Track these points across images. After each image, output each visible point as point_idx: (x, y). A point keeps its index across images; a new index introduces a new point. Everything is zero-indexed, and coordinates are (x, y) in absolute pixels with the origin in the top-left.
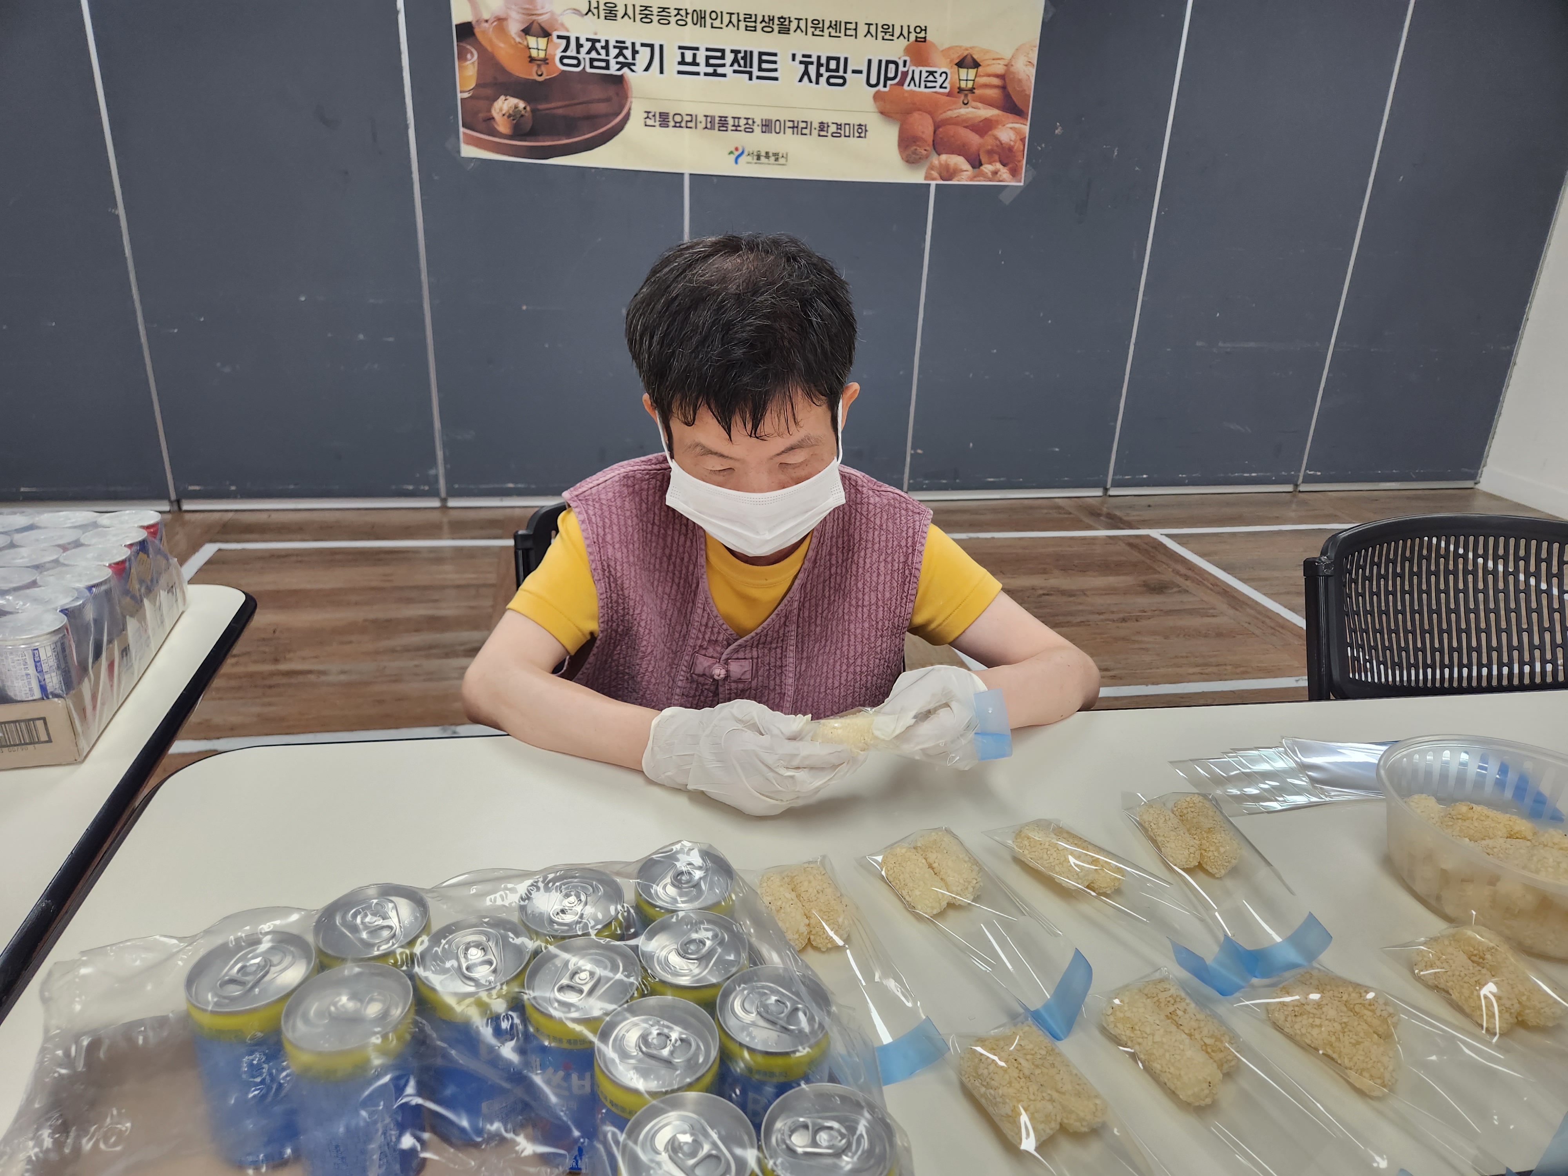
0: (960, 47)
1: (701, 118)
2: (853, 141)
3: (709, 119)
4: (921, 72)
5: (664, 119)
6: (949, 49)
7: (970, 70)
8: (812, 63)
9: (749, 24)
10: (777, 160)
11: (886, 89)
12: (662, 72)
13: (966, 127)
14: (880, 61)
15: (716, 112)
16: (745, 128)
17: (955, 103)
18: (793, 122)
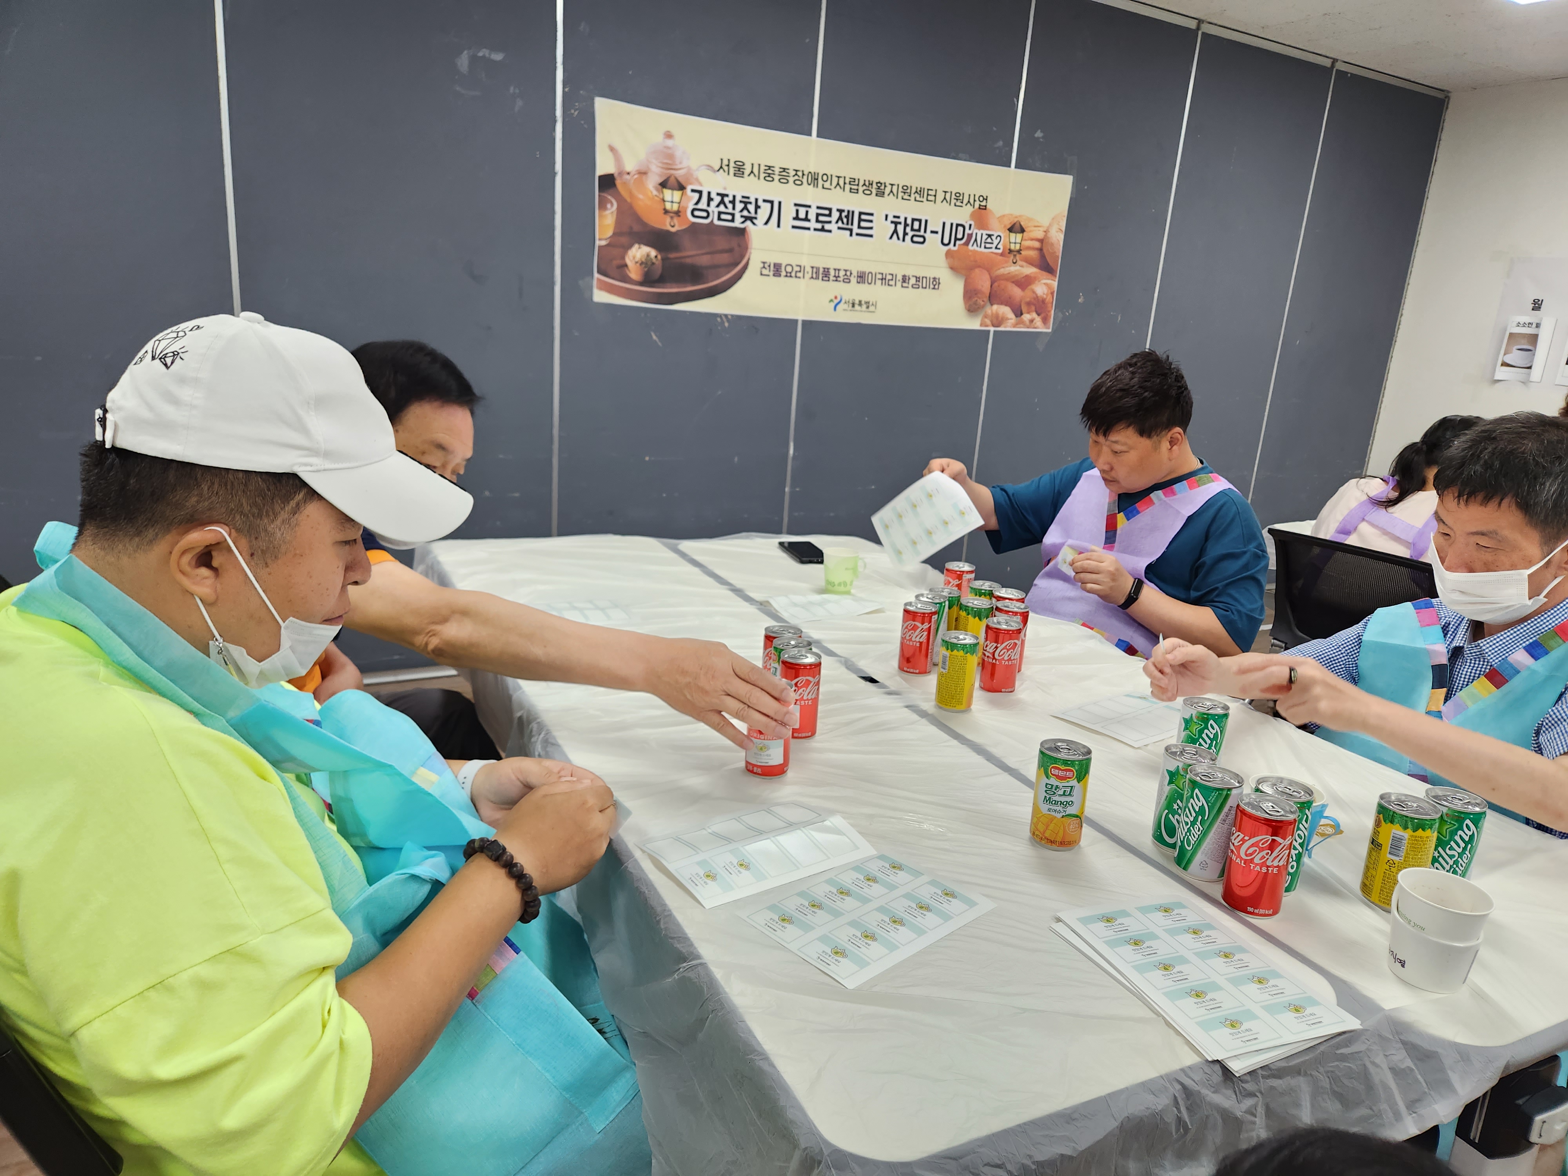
0: (1011, 215)
1: (808, 269)
2: (929, 292)
3: (815, 270)
4: (982, 234)
5: (777, 270)
6: (1004, 216)
7: (1018, 235)
8: (900, 223)
9: (853, 187)
10: (868, 307)
11: (956, 248)
12: (779, 226)
13: (1013, 282)
14: (952, 224)
15: (821, 264)
16: (844, 279)
17: (1006, 262)
18: (882, 274)
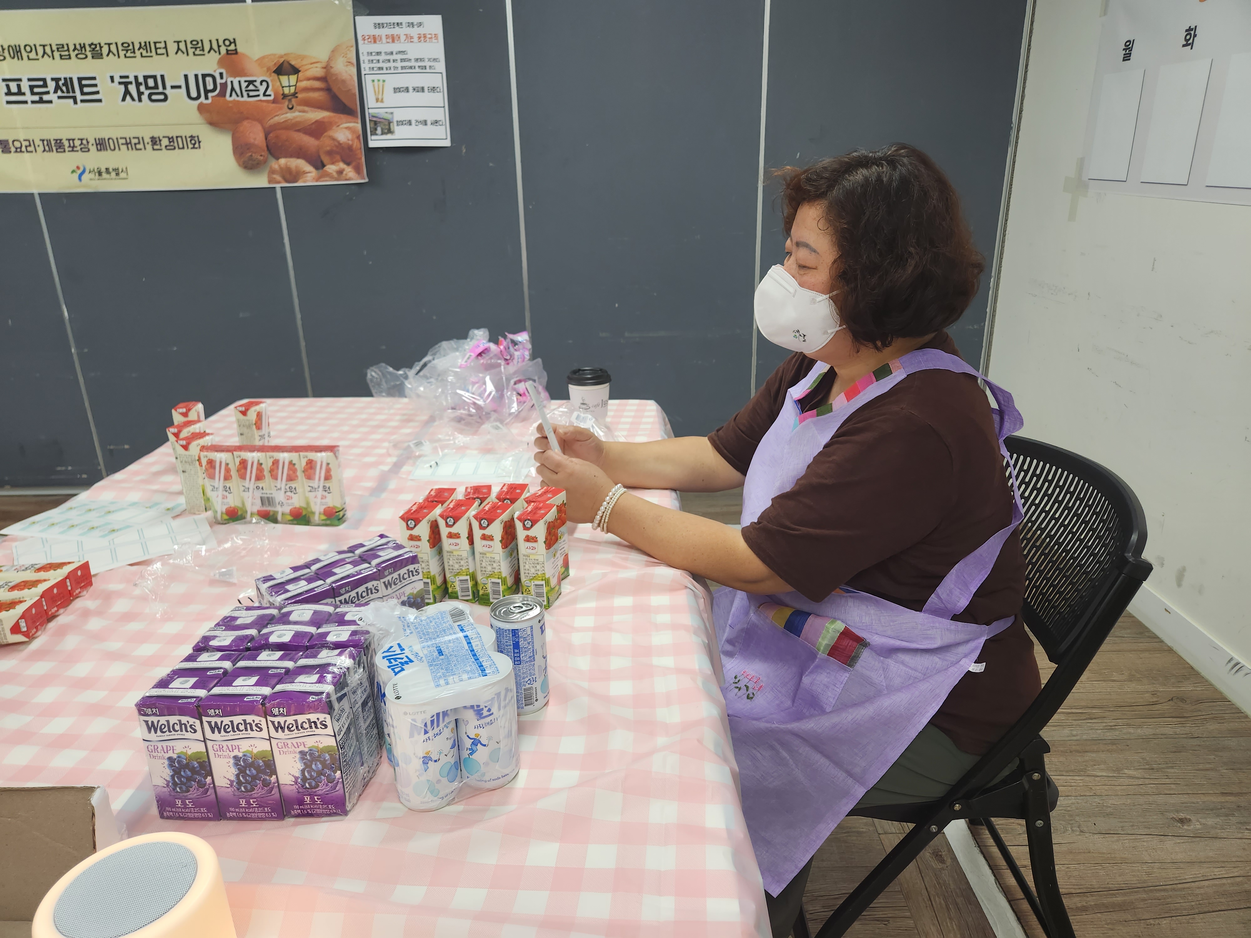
0: (275, 55)
1: (38, 142)
2: (189, 153)
3: (45, 143)
4: (239, 82)
5: (5, 146)
6: (263, 58)
7: (291, 77)
8: (131, 83)
9: (63, 53)
10: (117, 174)
11: (209, 101)
13: (299, 131)
15: (52, 136)
16: (81, 149)
17: (281, 109)
18: (126, 138)
